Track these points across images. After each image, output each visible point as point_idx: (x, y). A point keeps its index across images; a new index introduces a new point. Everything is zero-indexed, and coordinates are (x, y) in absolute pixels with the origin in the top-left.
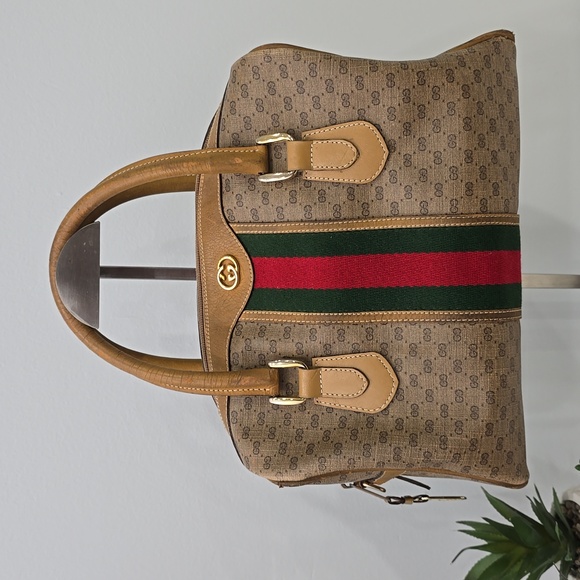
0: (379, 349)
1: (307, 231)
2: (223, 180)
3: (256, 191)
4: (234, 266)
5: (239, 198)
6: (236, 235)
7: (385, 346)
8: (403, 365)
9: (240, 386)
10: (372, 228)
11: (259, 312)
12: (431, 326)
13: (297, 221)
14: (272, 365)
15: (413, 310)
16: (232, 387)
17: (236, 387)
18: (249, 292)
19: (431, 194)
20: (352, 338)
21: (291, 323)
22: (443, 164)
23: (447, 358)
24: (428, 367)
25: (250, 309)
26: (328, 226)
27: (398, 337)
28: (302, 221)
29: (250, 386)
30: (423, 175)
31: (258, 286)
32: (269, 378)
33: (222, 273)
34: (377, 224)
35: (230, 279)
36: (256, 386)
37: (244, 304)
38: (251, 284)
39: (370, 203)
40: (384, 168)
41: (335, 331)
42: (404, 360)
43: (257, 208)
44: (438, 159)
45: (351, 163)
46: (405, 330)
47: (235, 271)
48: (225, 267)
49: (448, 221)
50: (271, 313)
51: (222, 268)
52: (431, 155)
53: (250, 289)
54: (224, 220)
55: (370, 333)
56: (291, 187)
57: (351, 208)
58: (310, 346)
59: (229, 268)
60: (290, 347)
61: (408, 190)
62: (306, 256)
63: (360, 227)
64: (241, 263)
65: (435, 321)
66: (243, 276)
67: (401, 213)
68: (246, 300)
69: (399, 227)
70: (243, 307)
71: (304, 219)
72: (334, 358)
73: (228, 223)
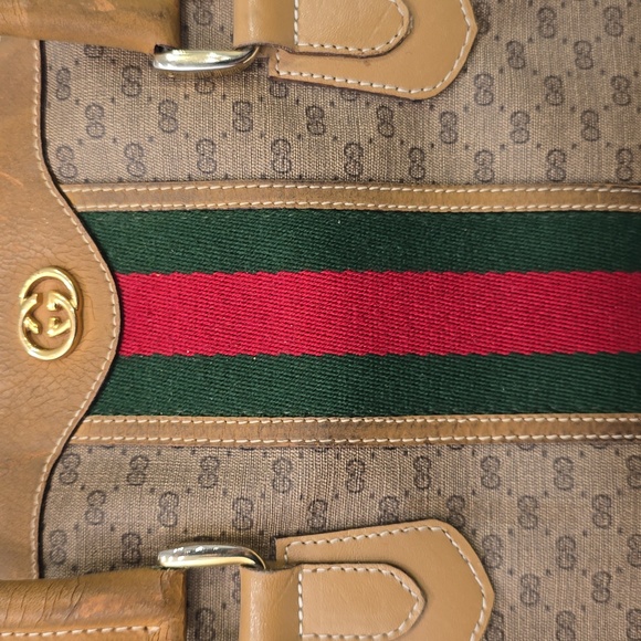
0: (445, 512)
1: (278, 204)
2: (51, 75)
3: (143, 98)
4: (68, 297)
5: (95, 115)
6: (80, 215)
7: (457, 503)
8: (506, 554)
9: (77, 623)
10: (433, 208)
11: (131, 420)
12: (572, 453)
13: (253, 179)
14: (167, 560)
15: (527, 410)
16: (55, 625)
17: (65, 625)
18: (105, 367)
19: (574, 133)
20: (381, 486)
21: (220, 446)
22: (595, 70)
23: (613, 530)
24: (567, 554)
25: (104, 413)
26: (331, 195)
27: (490, 479)
28: (264, 178)
29: (105, 622)
30: (554, 88)
31: (131, 349)
32: (159, 597)
33: (32, 314)
34: (445, 199)
35: (53, 331)
36: (122, 621)
37: (90, 396)
38: (113, 345)
39: (427, 149)
40: (464, 70)
41: (342, 465)
42: (506, 538)
43: (144, 142)
44: (584, 59)
45: (393, 41)
46: (506, 462)
47: (70, 307)
48: (41, 299)
49: (614, 199)
50: (164, 420)
51: (33, 301)
52: (569, 49)
53: (110, 357)
54: (45, 176)
55: (423, 472)
56: (236, 92)
57: (386, 155)
58: (273, 506)
59: (55, 300)
60: (218, 512)
61: (521, 122)
62: (271, 269)
63: (406, 203)
64: (88, 288)
65: (585, 440)
66: (90, 323)
67: (499, 176)
68: (95, 387)
69: (497, 208)
70: (84, 406)
71: (270, 173)
72: (333, 538)
73: (56, 182)
